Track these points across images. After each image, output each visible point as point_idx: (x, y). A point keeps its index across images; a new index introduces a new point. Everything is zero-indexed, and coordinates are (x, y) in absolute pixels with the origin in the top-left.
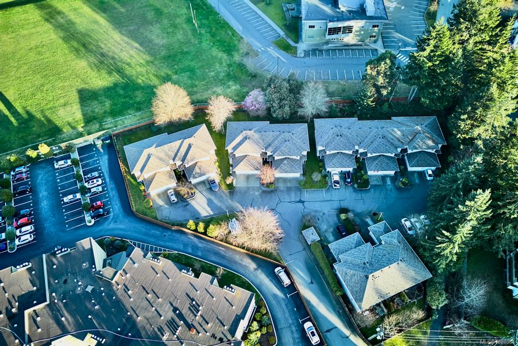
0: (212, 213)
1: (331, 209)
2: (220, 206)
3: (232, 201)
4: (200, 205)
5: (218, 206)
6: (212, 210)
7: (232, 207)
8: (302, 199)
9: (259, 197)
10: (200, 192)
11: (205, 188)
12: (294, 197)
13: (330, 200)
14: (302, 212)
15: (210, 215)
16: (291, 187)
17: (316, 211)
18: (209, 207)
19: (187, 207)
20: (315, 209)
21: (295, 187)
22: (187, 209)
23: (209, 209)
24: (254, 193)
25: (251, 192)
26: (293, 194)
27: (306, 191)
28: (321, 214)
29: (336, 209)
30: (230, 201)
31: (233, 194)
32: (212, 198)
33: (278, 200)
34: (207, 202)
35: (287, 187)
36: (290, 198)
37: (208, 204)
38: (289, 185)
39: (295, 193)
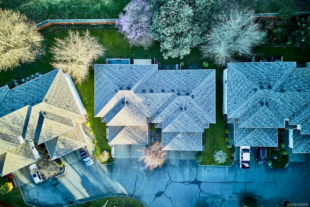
0: (87, 196)
1: (233, 194)
2: (98, 186)
3: (111, 178)
4: (73, 185)
5: (94, 186)
6: (87, 192)
7: (112, 188)
8: (199, 179)
9: (144, 174)
10: (70, 165)
11: (76, 160)
12: (188, 174)
13: (233, 182)
14: (198, 196)
15: (86, 199)
16: (185, 161)
17: (215, 196)
18: (84, 187)
19: (58, 187)
20: (213, 194)
21: (191, 161)
22: (57, 190)
23: (84, 190)
24: (138, 169)
25: (134, 167)
26: (187, 171)
27: (204, 168)
28: (220, 200)
29: (239, 194)
30: (108, 179)
31: (112, 169)
32: (87, 174)
33: (167, 179)
34: (80, 180)
35: (180, 161)
36: (183, 177)
37: (82, 183)
38: (183, 157)
39: (190, 170)
